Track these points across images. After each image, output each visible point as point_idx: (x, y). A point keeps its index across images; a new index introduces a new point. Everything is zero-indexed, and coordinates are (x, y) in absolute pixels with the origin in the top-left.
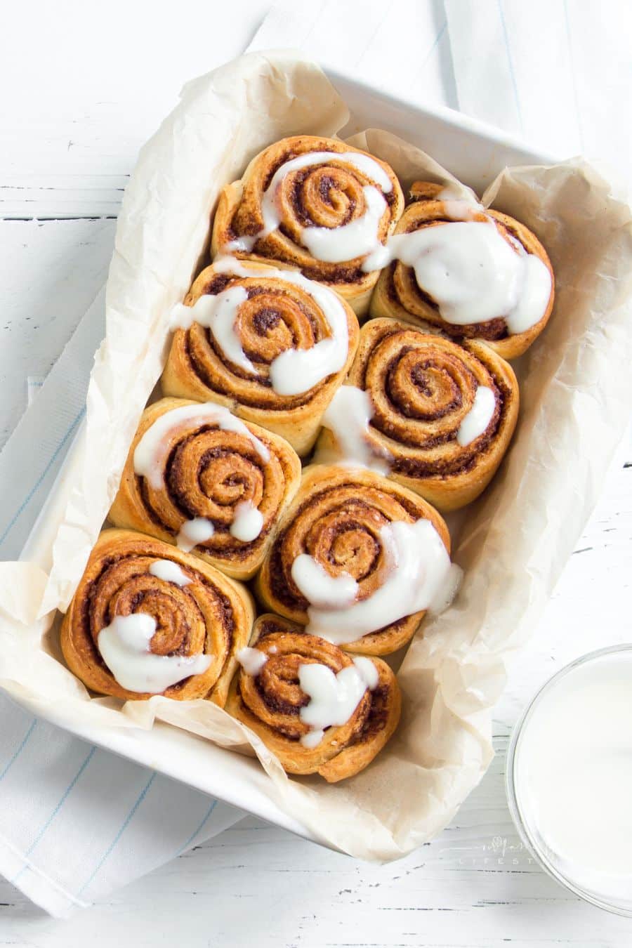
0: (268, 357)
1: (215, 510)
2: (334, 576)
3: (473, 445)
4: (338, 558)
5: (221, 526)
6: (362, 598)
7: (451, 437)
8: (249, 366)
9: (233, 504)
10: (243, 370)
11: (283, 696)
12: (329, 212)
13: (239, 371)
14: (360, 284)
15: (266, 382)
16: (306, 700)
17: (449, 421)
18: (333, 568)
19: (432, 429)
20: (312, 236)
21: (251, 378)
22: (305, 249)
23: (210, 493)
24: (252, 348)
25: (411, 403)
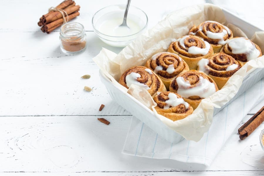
0: (189, 46)
1: (164, 65)
2: (185, 81)
3: (229, 72)
4: (188, 78)
5: (165, 69)
6: (191, 88)
7: (225, 69)
8: (184, 47)
9: (169, 64)
10: (183, 47)
11: (163, 97)
12: (214, 29)
13: (182, 48)
14: (216, 45)
15: (187, 51)
16: (168, 99)
17: (225, 66)
18: (186, 80)
19: (221, 67)
20: (208, 32)
21: (184, 49)
22: (206, 35)
23: (164, 60)
24: (186, 44)
25: (218, 60)
